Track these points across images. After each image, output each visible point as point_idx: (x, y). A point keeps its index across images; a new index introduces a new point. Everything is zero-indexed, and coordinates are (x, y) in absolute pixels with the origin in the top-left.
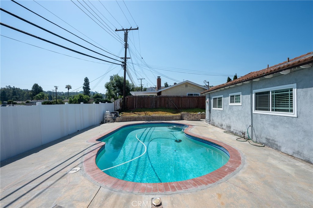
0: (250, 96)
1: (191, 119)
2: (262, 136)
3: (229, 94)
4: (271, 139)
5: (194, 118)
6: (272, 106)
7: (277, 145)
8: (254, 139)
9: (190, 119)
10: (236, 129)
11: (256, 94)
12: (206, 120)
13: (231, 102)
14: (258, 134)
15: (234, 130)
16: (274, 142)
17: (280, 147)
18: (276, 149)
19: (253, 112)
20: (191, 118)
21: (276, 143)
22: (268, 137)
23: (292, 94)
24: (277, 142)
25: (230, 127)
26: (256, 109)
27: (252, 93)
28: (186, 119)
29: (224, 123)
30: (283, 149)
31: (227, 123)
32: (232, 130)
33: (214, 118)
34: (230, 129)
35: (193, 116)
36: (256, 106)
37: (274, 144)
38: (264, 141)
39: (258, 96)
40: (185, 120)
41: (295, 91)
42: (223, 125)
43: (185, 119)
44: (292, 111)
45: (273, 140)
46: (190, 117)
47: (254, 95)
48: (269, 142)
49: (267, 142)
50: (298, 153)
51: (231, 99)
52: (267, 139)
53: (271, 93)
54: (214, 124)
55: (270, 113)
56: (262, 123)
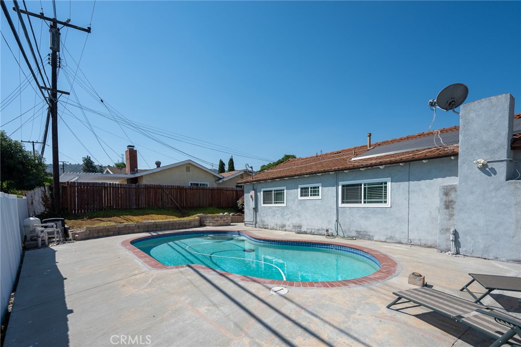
0: (334, 188)
1: (219, 224)
2: (351, 230)
3: (299, 186)
4: (362, 230)
5: (223, 221)
6: (365, 198)
7: (369, 235)
8: (341, 233)
9: (217, 224)
10: (312, 228)
11: (343, 186)
12: (246, 223)
13: (301, 196)
14: (345, 228)
15: (307, 229)
16: (365, 233)
17: (373, 236)
18: (369, 239)
19: (339, 206)
20: (219, 222)
21: (368, 233)
22: (359, 230)
23: (386, 187)
24: (370, 232)
25: (300, 227)
26: (343, 202)
27: (337, 185)
28: (211, 224)
29: (287, 223)
30: (375, 238)
31: (294, 222)
32: (303, 229)
33: (265, 219)
34: (300, 230)
35: (221, 218)
36: (343, 198)
37: (365, 235)
38: (354, 234)
39: (345, 188)
40: (208, 226)
41: (389, 184)
42: (287, 225)
43: (207, 224)
44: (385, 202)
45: (365, 231)
46: (217, 220)
47: (340, 188)
48: (361, 234)
49: (358, 235)
50: (391, 238)
51: (301, 192)
52: (358, 232)
53: (363, 185)
54: (267, 227)
55: (362, 205)
56: (352, 216)
